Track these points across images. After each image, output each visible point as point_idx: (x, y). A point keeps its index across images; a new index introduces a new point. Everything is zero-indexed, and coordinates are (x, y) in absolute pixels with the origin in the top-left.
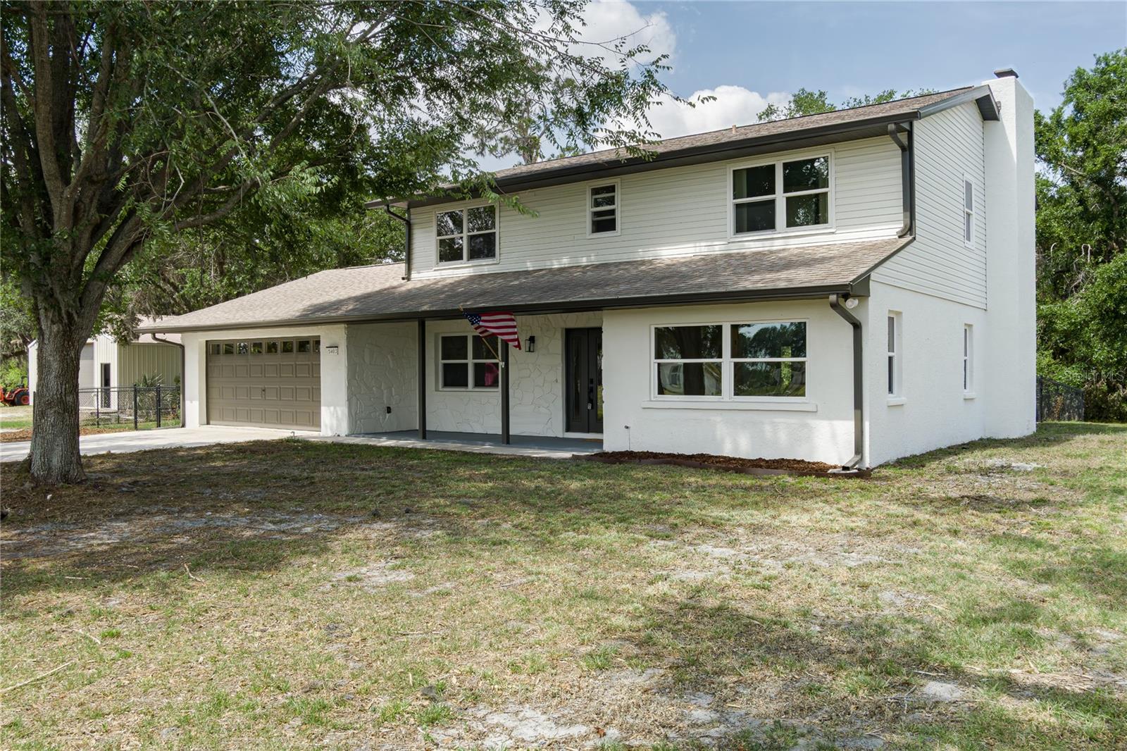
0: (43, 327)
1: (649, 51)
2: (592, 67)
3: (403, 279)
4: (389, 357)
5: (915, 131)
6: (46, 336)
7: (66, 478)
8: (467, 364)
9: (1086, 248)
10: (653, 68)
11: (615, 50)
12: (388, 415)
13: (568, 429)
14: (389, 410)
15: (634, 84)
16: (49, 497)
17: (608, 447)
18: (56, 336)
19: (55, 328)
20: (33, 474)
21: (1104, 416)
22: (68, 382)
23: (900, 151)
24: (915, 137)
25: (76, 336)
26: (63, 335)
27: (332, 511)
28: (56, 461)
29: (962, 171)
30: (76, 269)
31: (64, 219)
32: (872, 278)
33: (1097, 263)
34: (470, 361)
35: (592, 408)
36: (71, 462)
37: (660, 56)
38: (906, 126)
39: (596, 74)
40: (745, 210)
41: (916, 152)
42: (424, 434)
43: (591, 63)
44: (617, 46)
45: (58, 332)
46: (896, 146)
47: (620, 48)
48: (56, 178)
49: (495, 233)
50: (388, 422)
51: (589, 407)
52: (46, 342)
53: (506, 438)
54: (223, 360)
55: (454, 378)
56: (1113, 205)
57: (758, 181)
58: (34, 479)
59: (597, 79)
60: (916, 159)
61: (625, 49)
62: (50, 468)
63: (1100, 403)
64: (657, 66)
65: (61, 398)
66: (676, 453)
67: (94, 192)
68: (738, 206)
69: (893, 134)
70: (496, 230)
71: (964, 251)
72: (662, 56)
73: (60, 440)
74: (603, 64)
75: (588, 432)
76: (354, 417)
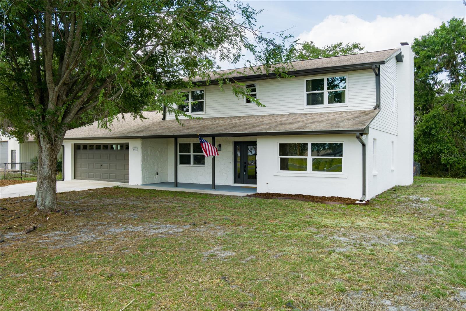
0: (42, 145)
1: (294, 37)
2: (271, 42)
3: (162, 119)
4: (157, 152)
5: (381, 68)
6: (43, 149)
7: (51, 210)
8: (190, 155)
9: (419, 108)
10: (294, 44)
11: (280, 36)
12: (157, 176)
13: (235, 182)
14: (157, 174)
15: (286, 49)
16: (48, 218)
17: (259, 191)
18: (48, 149)
19: (48, 146)
20: (38, 208)
21: (425, 173)
22: (53, 169)
23: (375, 76)
24: (381, 71)
25: (56, 149)
26: (51, 149)
27: (173, 223)
28: (47, 203)
29: (392, 82)
30: (56, 120)
31: (54, 100)
32: (370, 127)
33: (423, 114)
34: (192, 154)
35: (246, 174)
36: (54, 203)
37: (297, 39)
38: (378, 66)
39: (272, 45)
40: (311, 96)
41: (381, 76)
42: (176, 184)
43: (270, 41)
44: (280, 34)
45: (49, 148)
46: (374, 73)
47: (282, 35)
48: (52, 83)
49: (203, 102)
50: (157, 179)
51: (245, 174)
52: (43, 152)
53: (214, 186)
54: (82, 152)
55: (185, 160)
56: (429, 91)
57: (317, 85)
58: (39, 211)
59: (272, 47)
60: (381, 79)
61: (284, 36)
62: (45, 206)
63: (423, 168)
64: (296, 43)
65: (50, 176)
66: (288, 194)
67: (65, 88)
68: (308, 95)
69: (374, 70)
70: (204, 100)
71: (391, 113)
72: (298, 39)
73: (49, 194)
74: (275, 41)
75: (244, 183)
76: (144, 177)
